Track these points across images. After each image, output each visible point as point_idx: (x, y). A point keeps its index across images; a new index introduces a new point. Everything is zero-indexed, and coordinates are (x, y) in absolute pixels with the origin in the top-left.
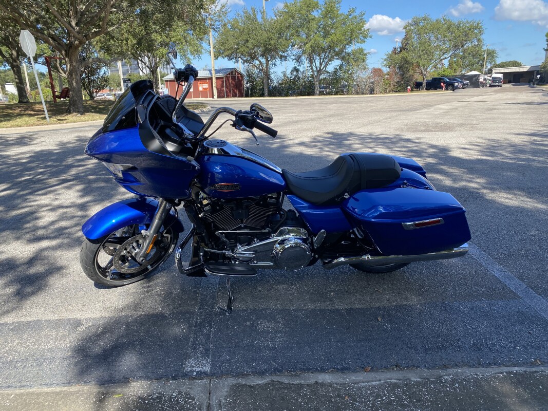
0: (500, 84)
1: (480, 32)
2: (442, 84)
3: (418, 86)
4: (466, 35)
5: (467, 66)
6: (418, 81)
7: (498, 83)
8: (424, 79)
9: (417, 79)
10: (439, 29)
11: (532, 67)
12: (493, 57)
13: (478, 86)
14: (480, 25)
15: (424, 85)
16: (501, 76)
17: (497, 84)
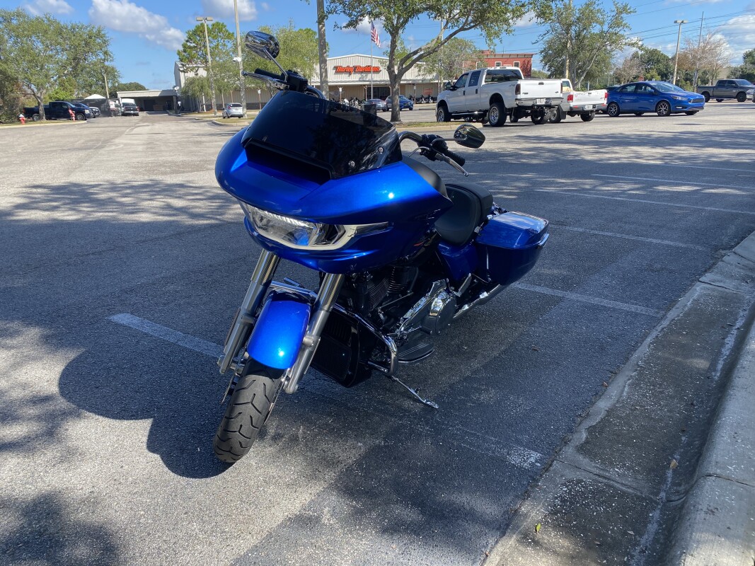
0: (136, 112)
1: (105, 42)
2: (70, 111)
3: (31, 113)
4: (87, 44)
5: (84, 87)
6: (26, 107)
7: (133, 110)
8: (39, 103)
9: (24, 104)
10: (46, 32)
11: (163, 91)
12: (114, 77)
13: (110, 116)
14: (103, 32)
15: (41, 112)
16: (132, 101)
17: (132, 112)
